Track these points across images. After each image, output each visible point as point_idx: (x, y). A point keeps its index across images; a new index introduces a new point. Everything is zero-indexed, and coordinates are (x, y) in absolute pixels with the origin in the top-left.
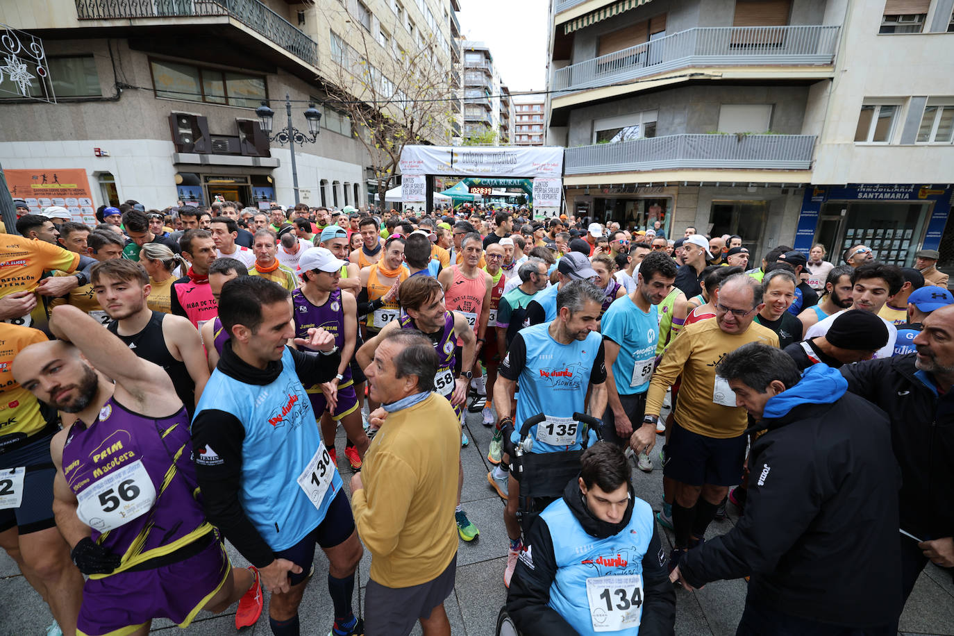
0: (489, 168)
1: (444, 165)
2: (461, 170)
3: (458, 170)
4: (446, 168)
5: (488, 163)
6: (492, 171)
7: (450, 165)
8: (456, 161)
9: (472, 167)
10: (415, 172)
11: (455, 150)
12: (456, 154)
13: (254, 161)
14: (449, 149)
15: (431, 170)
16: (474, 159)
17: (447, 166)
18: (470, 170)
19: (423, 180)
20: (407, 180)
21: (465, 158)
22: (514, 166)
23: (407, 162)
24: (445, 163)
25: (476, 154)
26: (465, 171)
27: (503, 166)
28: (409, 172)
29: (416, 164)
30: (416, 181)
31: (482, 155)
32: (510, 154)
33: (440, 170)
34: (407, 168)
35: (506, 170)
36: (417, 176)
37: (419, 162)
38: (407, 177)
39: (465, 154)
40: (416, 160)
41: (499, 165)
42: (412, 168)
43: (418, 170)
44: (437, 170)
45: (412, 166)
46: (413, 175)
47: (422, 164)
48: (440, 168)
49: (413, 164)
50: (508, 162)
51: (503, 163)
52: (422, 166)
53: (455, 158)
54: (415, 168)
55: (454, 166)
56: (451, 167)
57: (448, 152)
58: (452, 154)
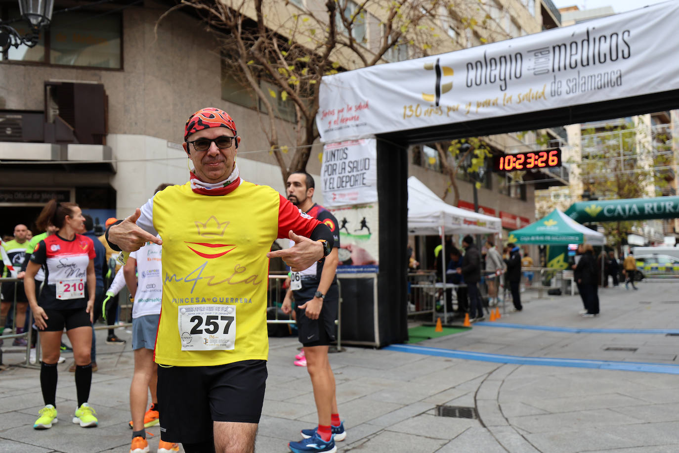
0: (544, 87)
1: (419, 103)
2: (463, 107)
3: (455, 110)
4: (424, 109)
5: (539, 75)
6: (553, 94)
7: (433, 99)
8: (448, 88)
9: (495, 95)
10: (351, 132)
11: (446, 59)
12: (450, 70)
14: (431, 60)
15: (389, 121)
16: (496, 71)
17: (425, 103)
18: (487, 104)
19: (370, 149)
20: (333, 155)
21: (472, 74)
22: (623, 66)
23: (332, 113)
24: (420, 96)
25: (504, 58)
26: (473, 109)
27: (586, 72)
28: (336, 136)
29: (353, 113)
30: (353, 153)
31: (518, 56)
32: (607, 33)
33: (410, 116)
34: (333, 126)
35: (598, 82)
36: (356, 141)
37: (359, 107)
38: (332, 148)
39: (469, 65)
40: (353, 104)
41: (573, 74)
42: (343, 125)
43: (357, 126)
44: (401, 120)
45: (343, 121)
46: (346, 141)
47: (366, 111)
48: (408, 112)
49: (346, 115)
50: (600, 59)
51: (585, 64)
52: (367, 115)
53: (445, 80)
54: (349, 123)
55: (444, 100)
56: (437, 104)
57: (428, 68)
58: (438, 70)
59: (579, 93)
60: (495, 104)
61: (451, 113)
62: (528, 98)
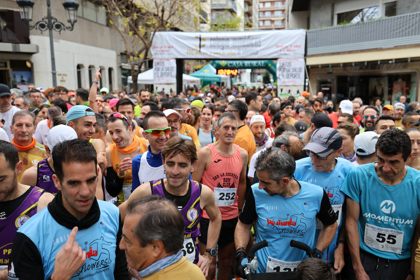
0: (236, 51)
1: (193, 49)
2: (209, 53)
3: (206, 54)
4: (195, 52)
5: (234, 47)
6: (238, 54)
7: (198, 49)
8: (204, 46)
9: (220, 51)
10: (166, 56)
11: (203, 35)
12: (204, 39)
13: (14, 48)
14: (198, 34)
15: (181, 54)
16: (221, 43)
17: (196, 50)
18: (217, 54)
19: (174, 64)
20: (158, 63)
21: (212, 42)
22: (258, 49)
23: (158, 47)
24: (193, 47)
25: (223, 39)
26: (212, 54)
27: (249, 49)
28: (160, 56)
29: (167, 49)
30: (167, 64)
31: (228, 39)
32: (255, 37)
33: (189, 54)
34: (158, 52)
35: (251, 52)
36: (168, 60)
37: (169, 47)
38: (158, 61)
39: (212, 39)
40: (167, 45)
41: (244, 48)
42: (163, 53)
43: (168, 54)
44: (186, 54)
45: (163, 51)
46: (164, 59)
47: (172, 49)
48: (189, 52)
49: (164, 49)
50: (252, 45)
51: (248, 46)
52: (172, 51)
53: (203, 43)
54: (165, 52)
55: (203, 50)
56: (200, 51)
57: (197, 38)
58: (200, 39)
59: (246, 55)
60: (220, 54)
61: (205, 55)
62: (230, 54)
